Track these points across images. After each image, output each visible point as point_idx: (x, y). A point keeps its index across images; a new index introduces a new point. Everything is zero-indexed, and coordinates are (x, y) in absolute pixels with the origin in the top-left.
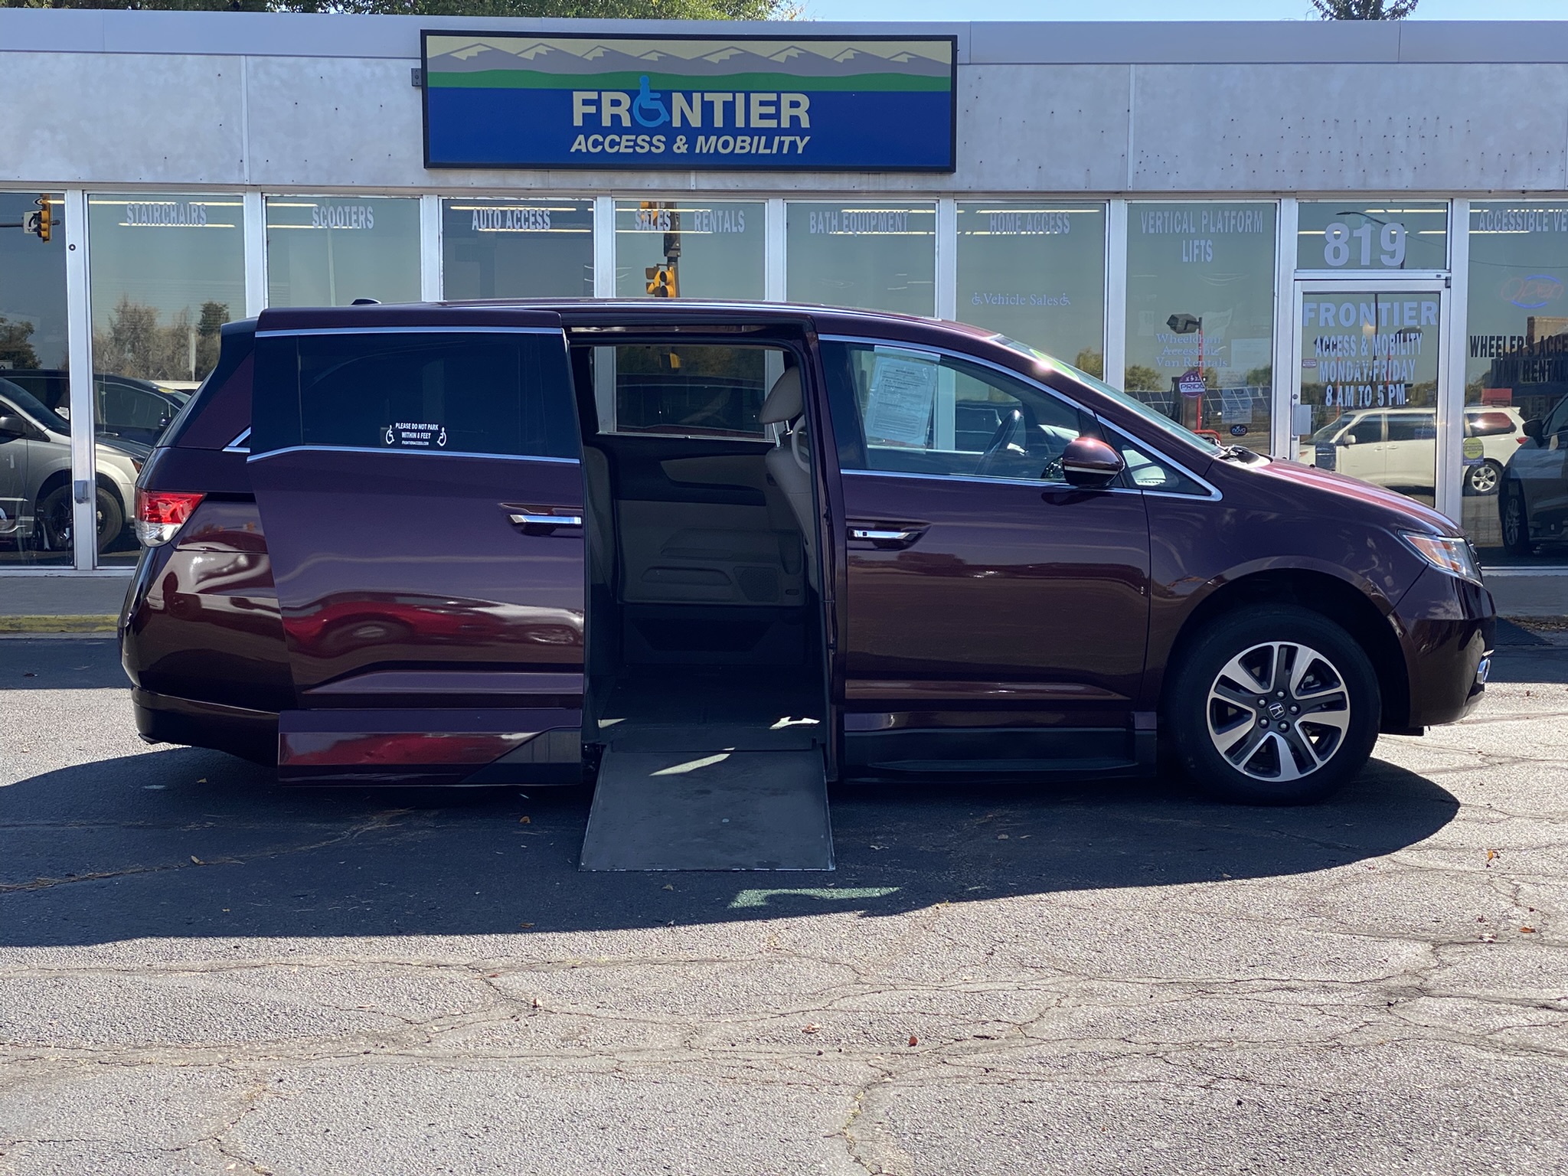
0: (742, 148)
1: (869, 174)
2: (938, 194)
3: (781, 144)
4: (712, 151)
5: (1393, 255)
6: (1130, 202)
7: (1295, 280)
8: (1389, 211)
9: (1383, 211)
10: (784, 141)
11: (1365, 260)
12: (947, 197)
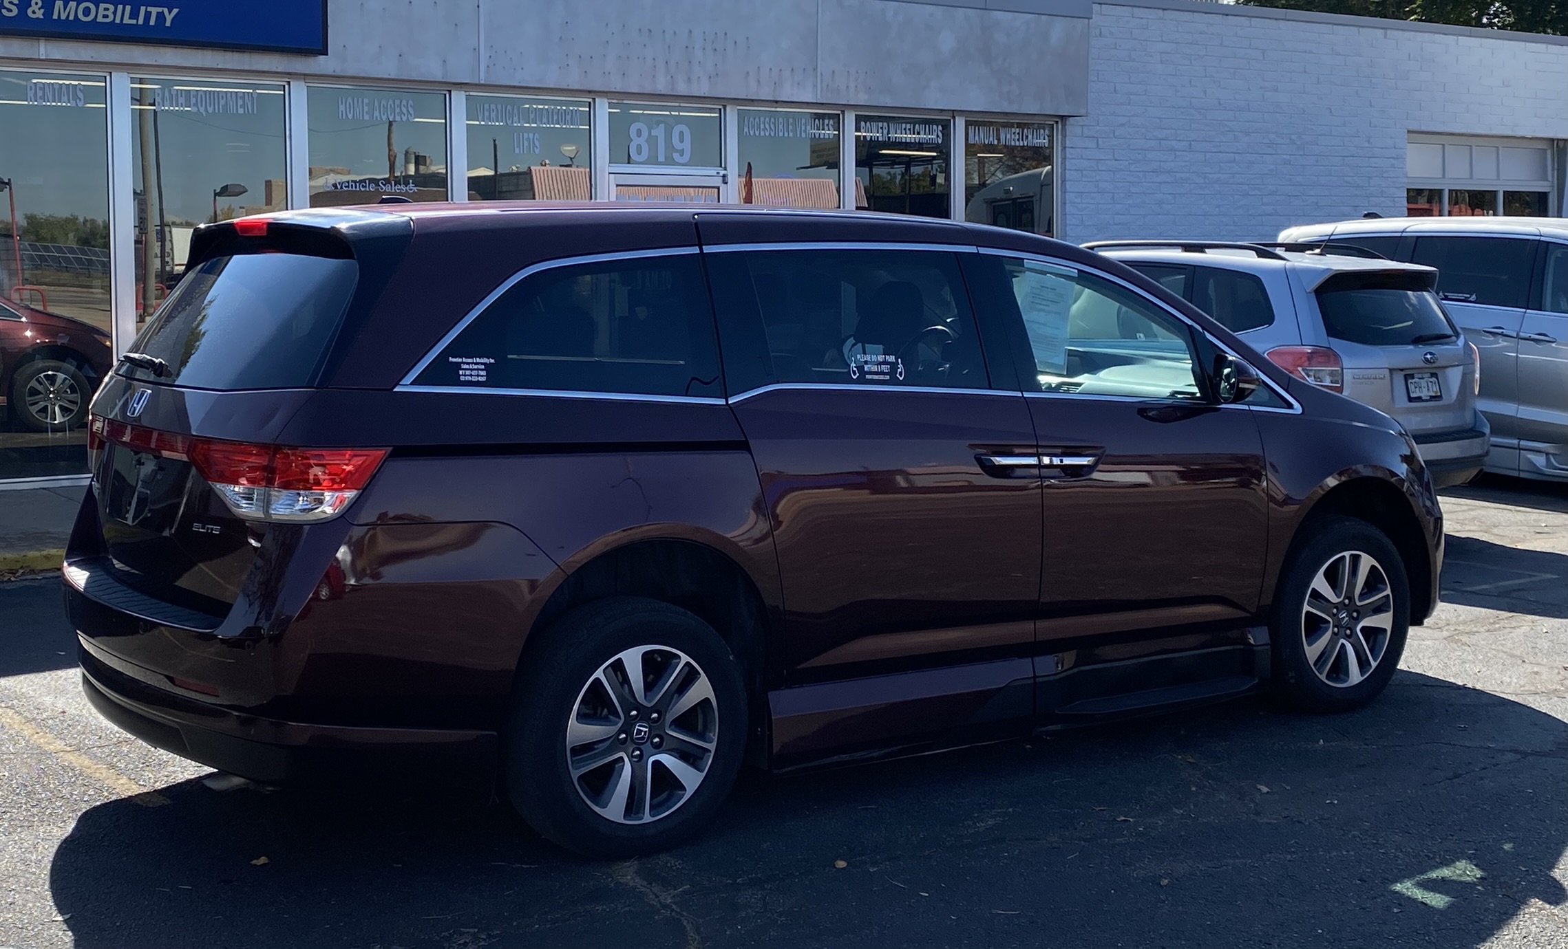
0: (106, 16)
1: (233, 51)
2: (289, 76)
3: (148, 15)
4: (71, 18)
5: (682, 153)
6: (467, 93)
7: (610, 173)
8: (673, 113)
9: (668, 113)
10: (151, 12)
11: (661, 158)
12: (298, 79)
